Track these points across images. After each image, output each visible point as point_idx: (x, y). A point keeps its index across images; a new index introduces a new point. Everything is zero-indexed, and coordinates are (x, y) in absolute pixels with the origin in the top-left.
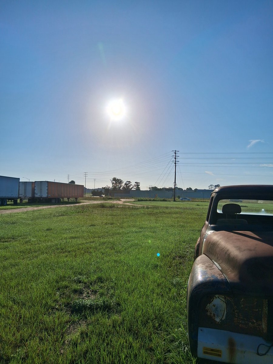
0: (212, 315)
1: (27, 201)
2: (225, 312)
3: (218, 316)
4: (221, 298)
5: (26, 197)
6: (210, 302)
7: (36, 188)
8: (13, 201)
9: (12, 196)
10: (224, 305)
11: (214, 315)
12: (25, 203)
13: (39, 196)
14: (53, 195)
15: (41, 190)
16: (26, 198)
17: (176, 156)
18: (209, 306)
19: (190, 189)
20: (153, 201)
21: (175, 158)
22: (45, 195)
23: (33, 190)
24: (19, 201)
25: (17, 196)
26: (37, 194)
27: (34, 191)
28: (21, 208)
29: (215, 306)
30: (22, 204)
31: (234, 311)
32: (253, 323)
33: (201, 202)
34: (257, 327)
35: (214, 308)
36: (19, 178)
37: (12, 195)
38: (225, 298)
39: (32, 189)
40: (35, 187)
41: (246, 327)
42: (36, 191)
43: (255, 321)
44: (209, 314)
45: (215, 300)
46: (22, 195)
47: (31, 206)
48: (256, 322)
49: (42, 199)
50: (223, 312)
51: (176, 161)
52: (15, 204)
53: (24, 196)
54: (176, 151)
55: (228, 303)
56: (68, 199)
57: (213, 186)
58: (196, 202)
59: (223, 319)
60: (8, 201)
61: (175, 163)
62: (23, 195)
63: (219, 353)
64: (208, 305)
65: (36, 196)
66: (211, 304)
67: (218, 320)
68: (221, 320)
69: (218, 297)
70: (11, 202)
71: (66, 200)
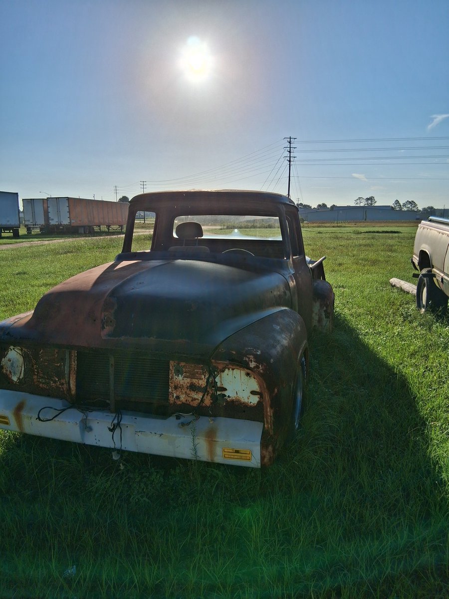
0: (8, 372)
1: (38, 231)
2: (23, 369)
3: (15, 374)
4: (17, 350)
5: (35, 225)
6: (5, 356)
7: (50, 210)
8: (11, 231)
9: (9, 223)
10: (21, 359)
11: (10, 372)
12: (36, 235)
13: (57, 223)
14: (80, 221)
15: (58, 211)
16: (37, 226)
17: (290, 148)
18: (4, 361)
19: (324, 205)
20: (251, 228)
21: (290, 152)
22: (66, 222)
23: (46, 213)
24: (22, 231)
25: (17, 224)
26: (53, 219)
27: (48, 215)
28: (23, 242)
29: (10, 361)
30: (29, 236)
31: (33, 366)
32: (55, 382)
33: (333, 227)
34: (60, 386)
35: (9, 363)
36: (17, 194)
37: (8, 221)
38: (21, 350)
39: (44, 211)
40: (48, 207)
41: (47, 388)
42: (50, 215)
43: (57, 380)
44: (5, 372)
45: (10, 352)
46: (29, 221)
47: (40, 239)
48: (59, 380)
49: (61, 227)
50: (21, 368)
51: (290, 157)
52: (16, 236)
53: (32, 224)
54: (290, 138)
55: (25, 357)
56: (109, 226)
57: (363, 199)
58: (326, 227)
59: (21, 378)
60: (4, 232)
61: (290, 161)
62: (31, 221)
63: (6, 420)
64: (3, 359)
65: (52, 223)
66: (7, 359)
67: (15, 379)
68: (19, 379)
69: (13, 349)
70: (10, 232)
71: (104, 228)
